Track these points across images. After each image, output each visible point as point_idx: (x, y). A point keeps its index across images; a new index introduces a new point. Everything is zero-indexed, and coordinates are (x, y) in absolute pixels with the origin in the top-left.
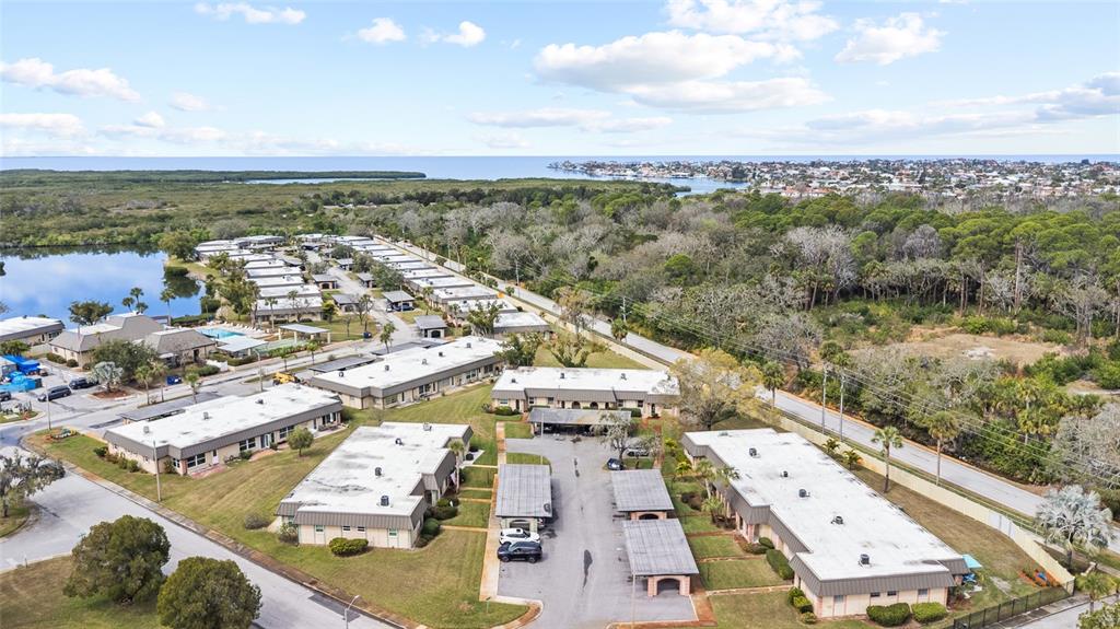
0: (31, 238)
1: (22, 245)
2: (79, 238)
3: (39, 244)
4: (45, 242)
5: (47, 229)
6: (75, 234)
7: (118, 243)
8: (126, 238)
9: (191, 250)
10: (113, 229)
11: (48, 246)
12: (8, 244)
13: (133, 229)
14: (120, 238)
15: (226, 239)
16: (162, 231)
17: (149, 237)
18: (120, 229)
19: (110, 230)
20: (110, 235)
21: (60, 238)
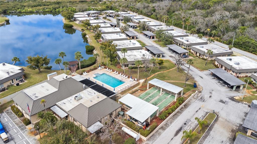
0: (20, 10)
1: (17, 12)
2: (34, 10)
3: (22, 11)
4: (24, 11)
5: (25, 6)
6: (33, 8)
7: (46, 12)
8: (49, 10)
9: (72, 17)
10: (45, 7)
11: (25, 12)
12: (13, 11)
13: (51, 7)
14: (47, 10)
15: (81, 12)
16: (60, 8)
17: (56, 10)
18: (47, 7)
19: (44, 7)
20: (44, 9)
21: (29, 10)
